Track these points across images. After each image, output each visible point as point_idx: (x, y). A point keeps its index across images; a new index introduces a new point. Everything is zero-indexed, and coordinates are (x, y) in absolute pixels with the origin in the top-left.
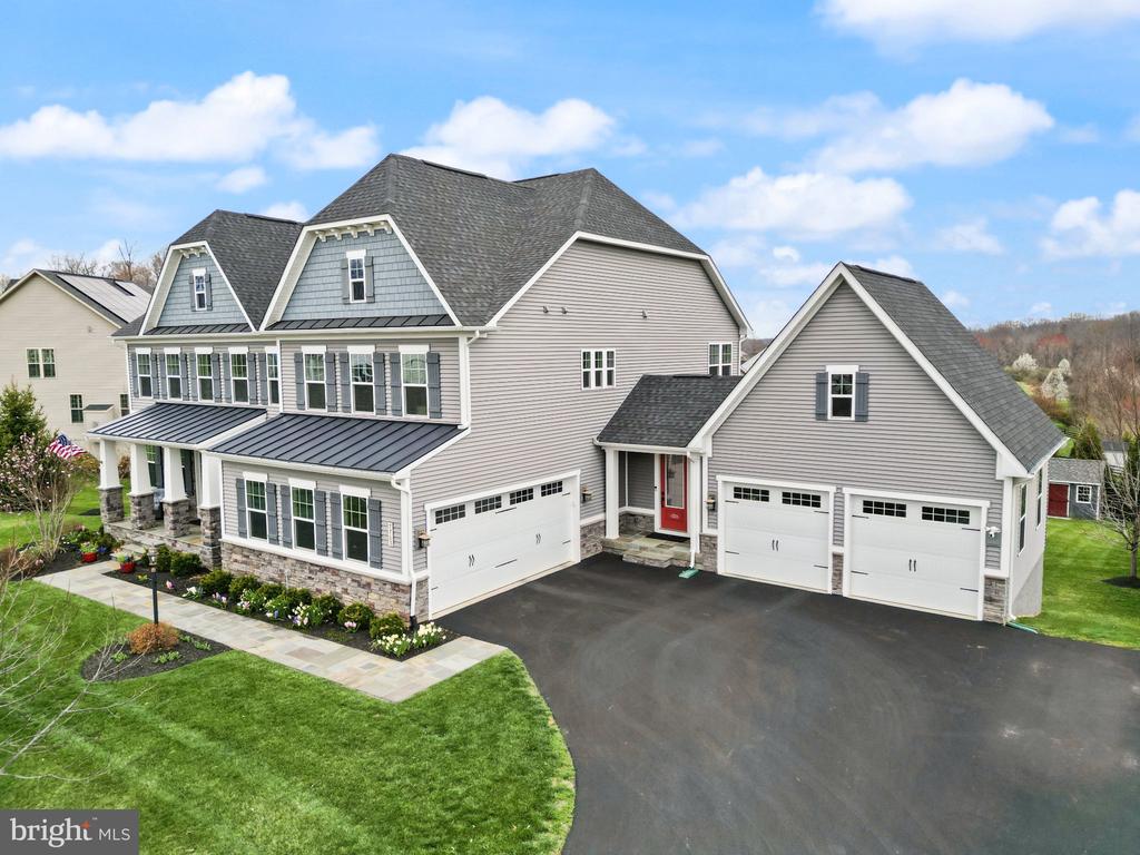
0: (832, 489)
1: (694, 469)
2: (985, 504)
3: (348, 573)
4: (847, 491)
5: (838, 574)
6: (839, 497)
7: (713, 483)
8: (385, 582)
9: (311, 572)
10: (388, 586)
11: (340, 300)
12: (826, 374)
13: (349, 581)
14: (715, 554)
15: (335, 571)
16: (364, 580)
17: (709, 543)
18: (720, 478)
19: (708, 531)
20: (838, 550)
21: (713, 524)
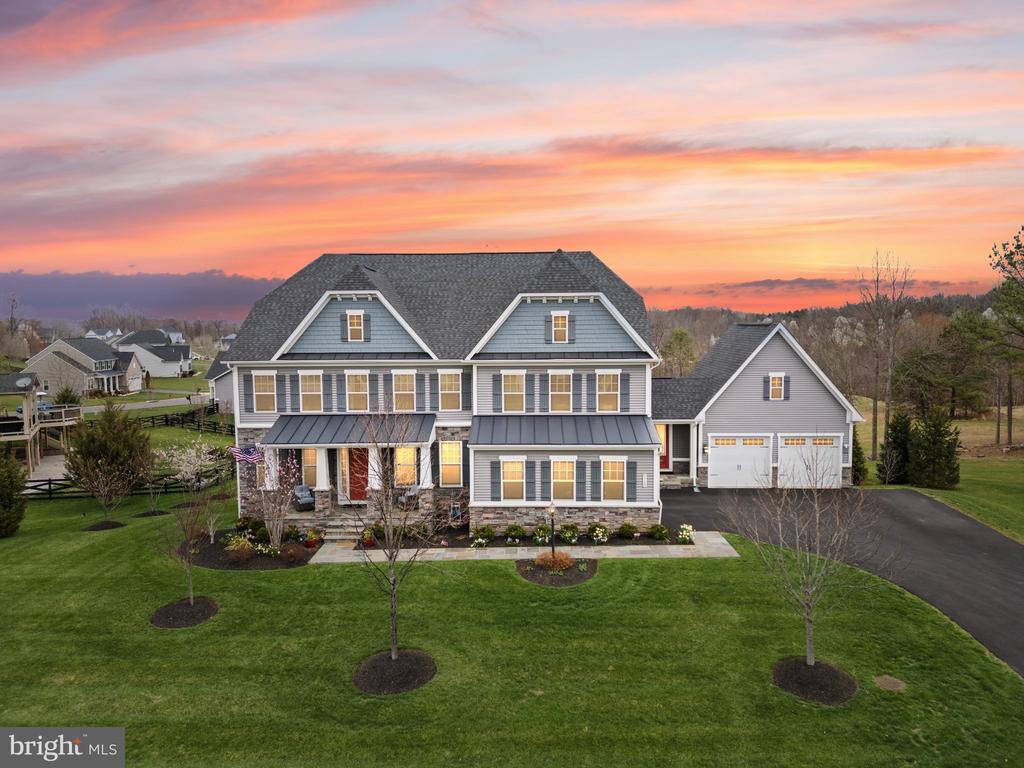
0: (772, 435)
1: (693, 432)
2: (842, 435)
3: (605, 508)
4: (779, 435)
5: (775, 478)
6: (776, 438)
7: (706, 438)
8: (639, 509)
9: (569, 513)
10: (643, 511)
11: (543, 341)
12: (768, 378)
13: (607, 513)
14: (707, 477)
15: (593, 509)
16: (621, 511)
17: (702, 472)
18: (709, 435)
19: (701, 465)
20: (775, 465)
21: (706, 460)
